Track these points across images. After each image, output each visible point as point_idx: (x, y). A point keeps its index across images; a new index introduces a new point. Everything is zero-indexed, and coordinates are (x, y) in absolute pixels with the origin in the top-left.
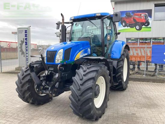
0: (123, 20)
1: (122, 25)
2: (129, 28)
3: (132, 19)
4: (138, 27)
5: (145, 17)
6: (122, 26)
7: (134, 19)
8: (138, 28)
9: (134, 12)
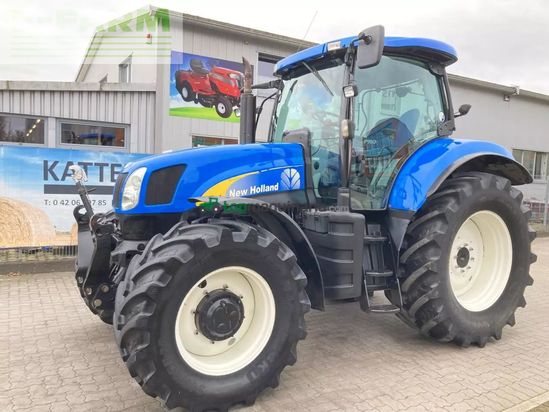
0: (182, 80)
1: (181, 93)
2: (199, 105)
3: (208, 83)
4: (221, 108)
5: (239, 82)
6: (179, 95)
7: (212, 83)
8: (222, 111)
9: (211, 61)
